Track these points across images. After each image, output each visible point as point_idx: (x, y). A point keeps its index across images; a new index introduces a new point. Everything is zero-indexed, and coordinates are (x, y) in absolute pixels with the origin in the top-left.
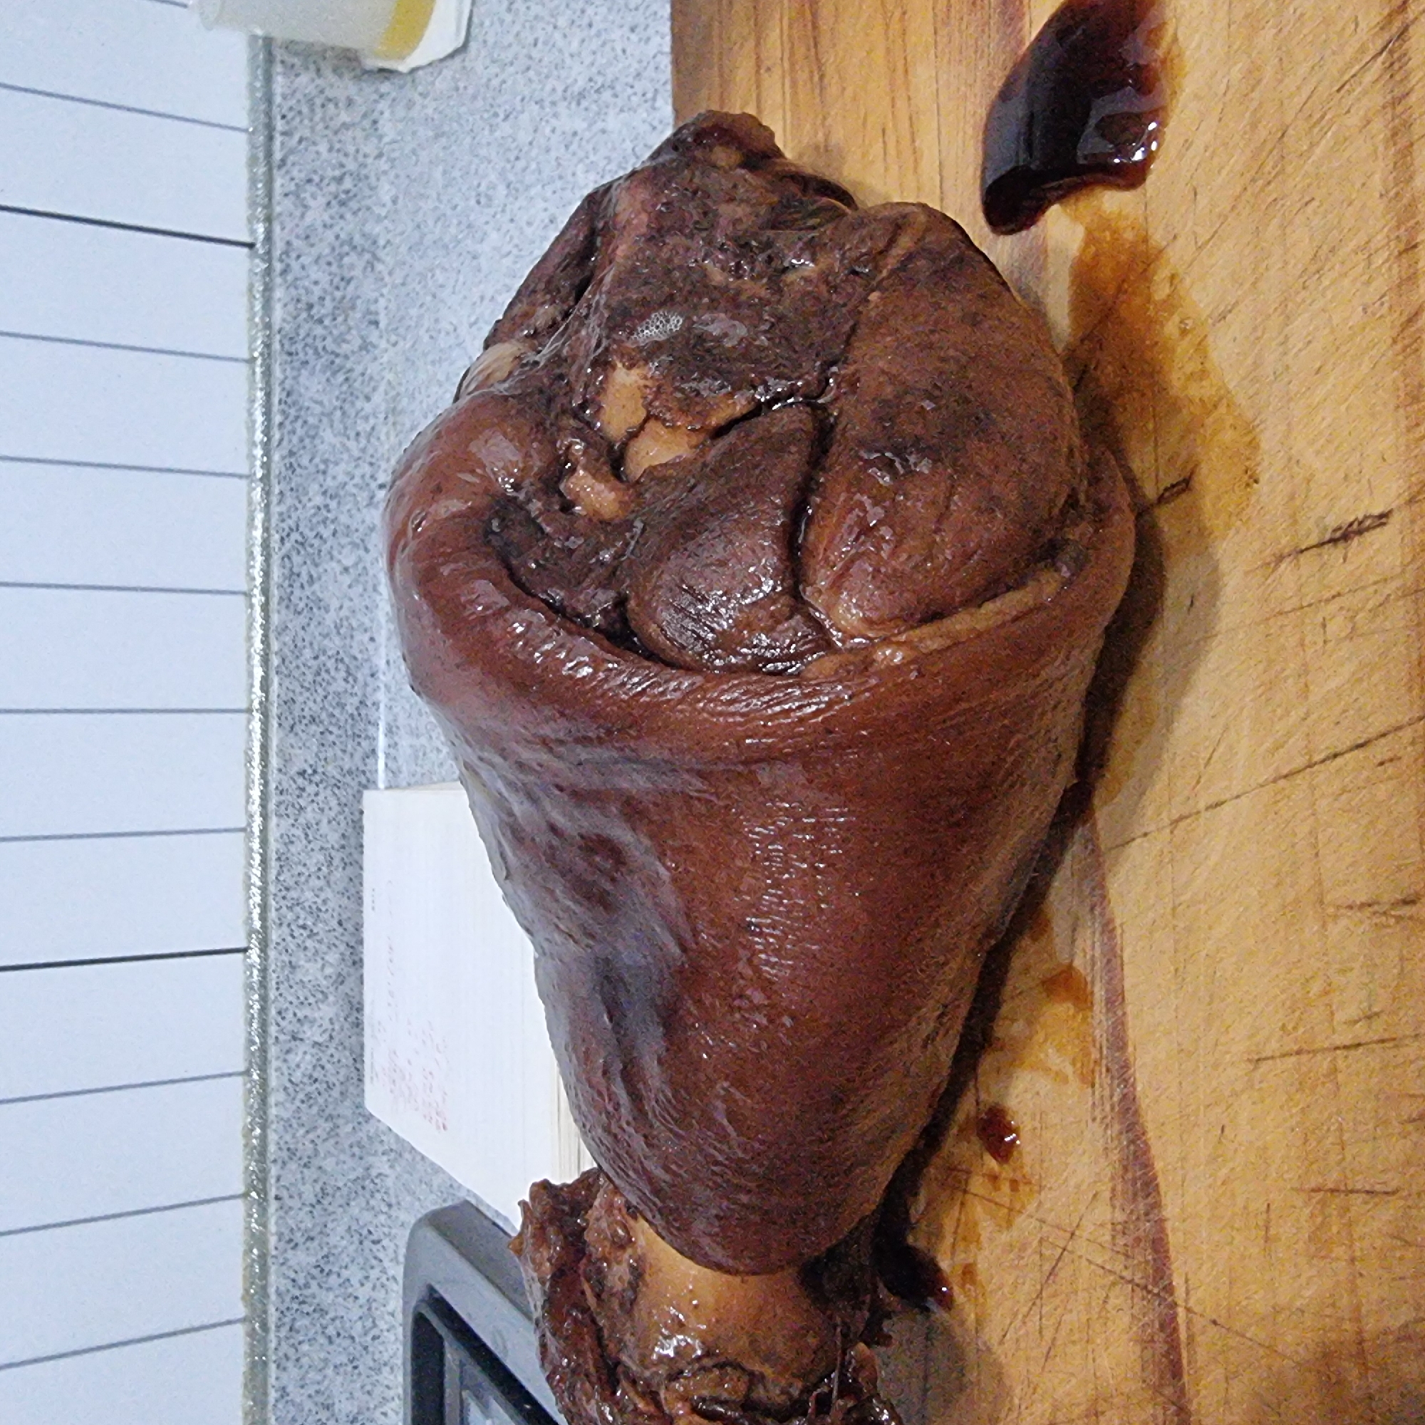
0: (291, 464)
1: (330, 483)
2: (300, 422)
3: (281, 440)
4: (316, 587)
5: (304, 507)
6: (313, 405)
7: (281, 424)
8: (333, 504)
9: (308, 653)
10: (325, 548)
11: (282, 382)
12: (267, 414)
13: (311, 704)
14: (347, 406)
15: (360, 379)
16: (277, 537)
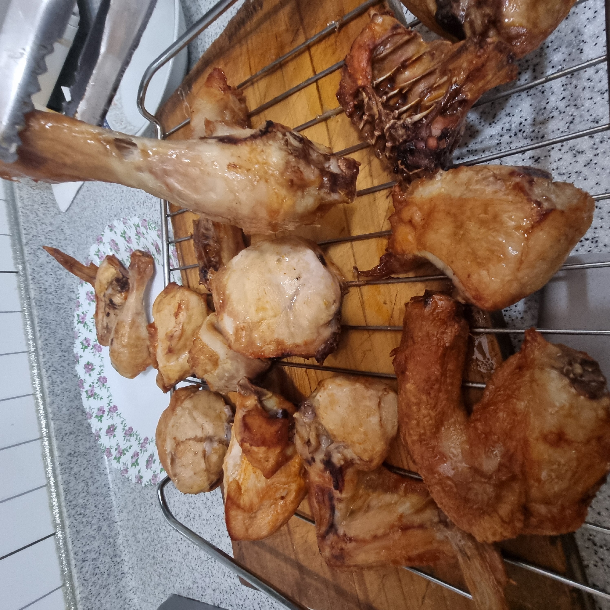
0: (46, 344)
3: (41, 336)
4: (64, 384)
7: (39, 331)
9: (64, 409)
11: (38, 316)
12: (33, 328)
13: (69, 428)
16: (44, 370)
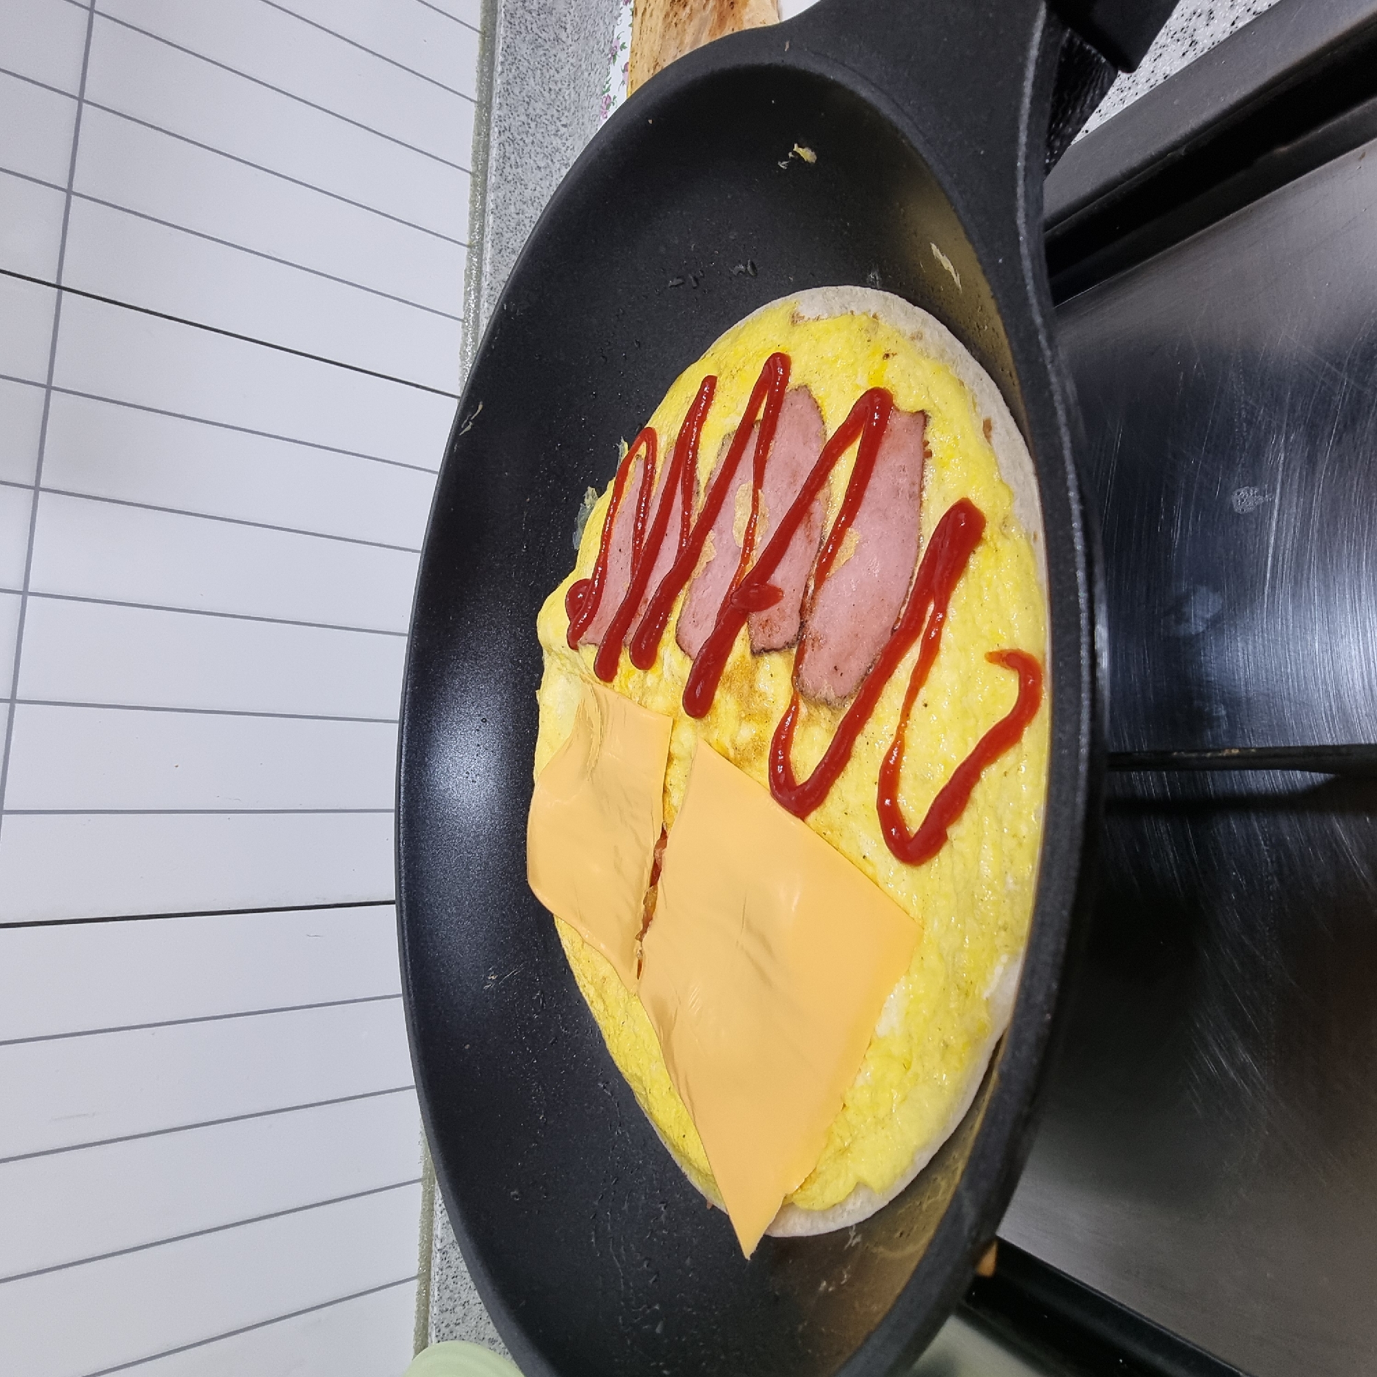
0: (507, 90)
1: (531, 110)
2: (514, 67)
3: (503, 72)
4: (520, 170)
5: (514, 119)
6: (522, 60)
7: (502, 63)
8: (533, 125)
9: (512, 208)
10: (526, 149)
11: (504, 38)
13: (512, 241)
14: (545, 71)
15: (553, 57)
16: (496, 129)
